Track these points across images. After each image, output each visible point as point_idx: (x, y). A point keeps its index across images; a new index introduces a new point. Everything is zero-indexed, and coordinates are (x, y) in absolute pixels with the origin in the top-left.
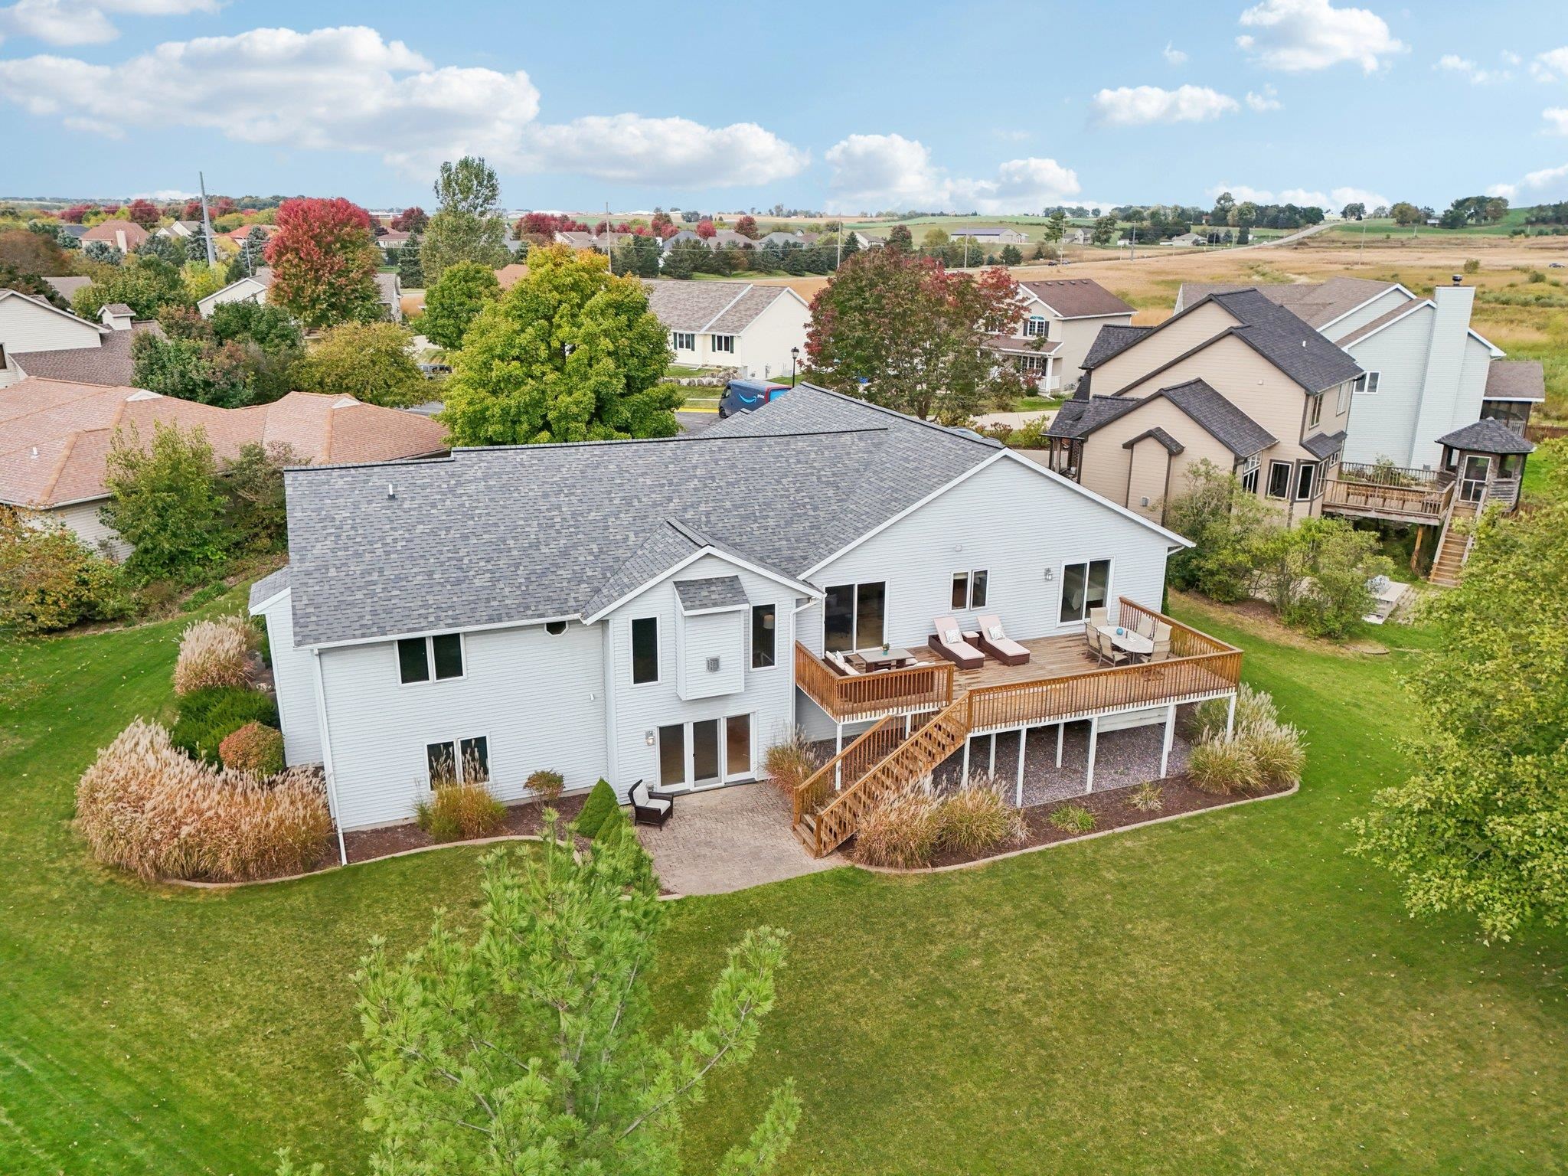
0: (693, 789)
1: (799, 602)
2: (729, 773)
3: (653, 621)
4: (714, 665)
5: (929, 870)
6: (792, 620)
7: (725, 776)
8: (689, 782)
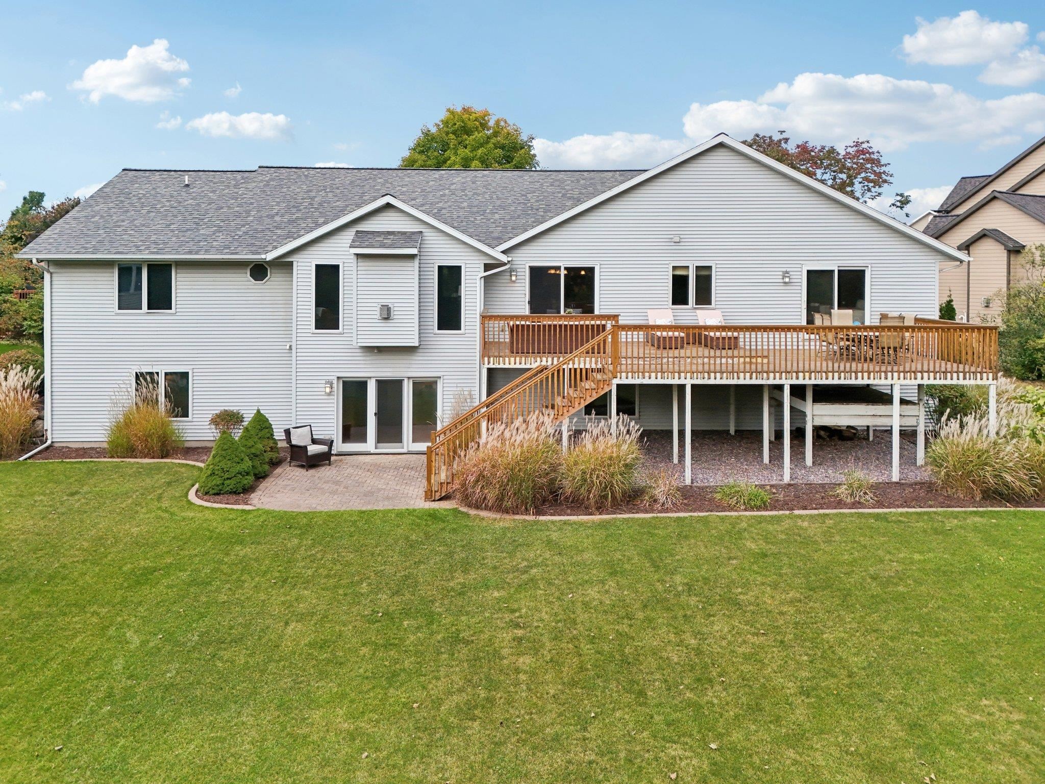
0: (373, 450)
1: (487, 267)
2: (415, 440)
3: (336, 268)
4: (387, 314)
5: (531, 518)
6: (479, 286)
7: (408, 442)
8: (370, 444)
